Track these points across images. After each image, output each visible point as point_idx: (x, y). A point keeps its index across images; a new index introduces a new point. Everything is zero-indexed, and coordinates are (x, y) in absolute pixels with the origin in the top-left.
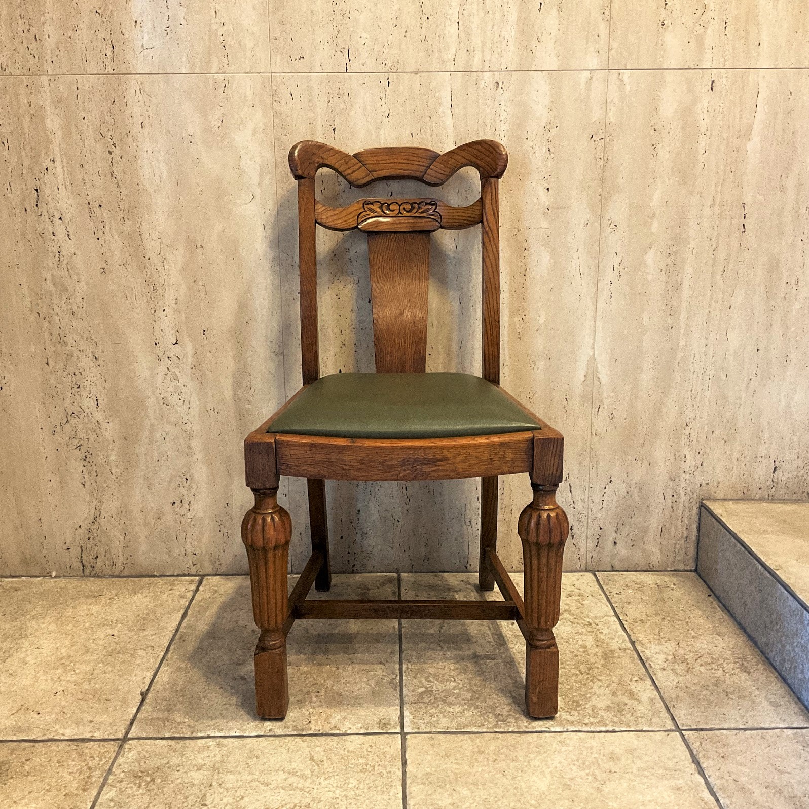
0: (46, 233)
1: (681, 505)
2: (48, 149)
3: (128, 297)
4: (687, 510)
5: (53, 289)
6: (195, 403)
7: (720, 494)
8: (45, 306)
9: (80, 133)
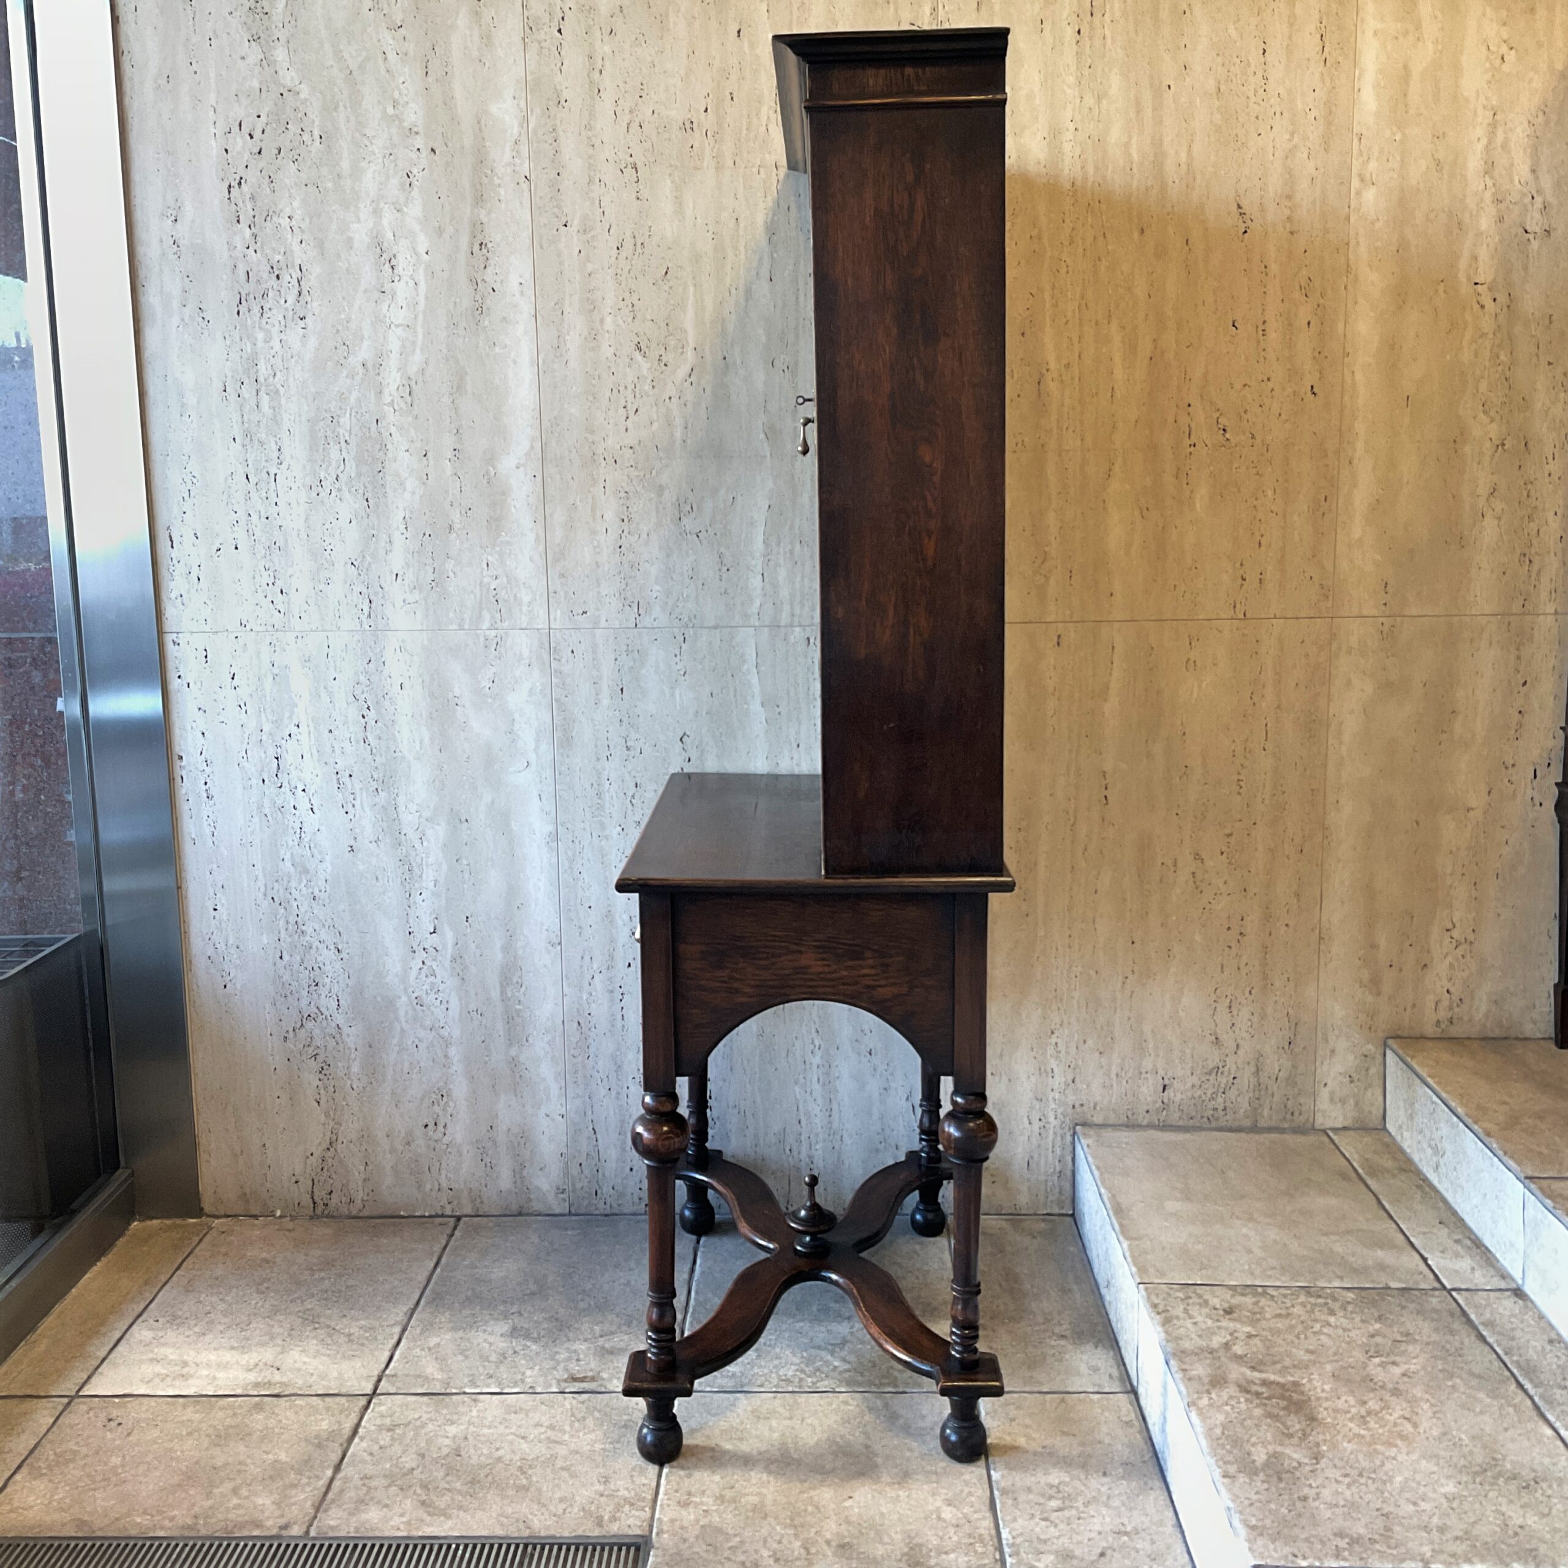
0: (287, 807)
1: (1051, 1132)
2: (292, 713)
3: (380, 877)
4: (1059, 1138)
5: (292, 870)
6: (455, 1003)
7: (1098, 1119)
8: (281, 891)
9: (330, 695)
